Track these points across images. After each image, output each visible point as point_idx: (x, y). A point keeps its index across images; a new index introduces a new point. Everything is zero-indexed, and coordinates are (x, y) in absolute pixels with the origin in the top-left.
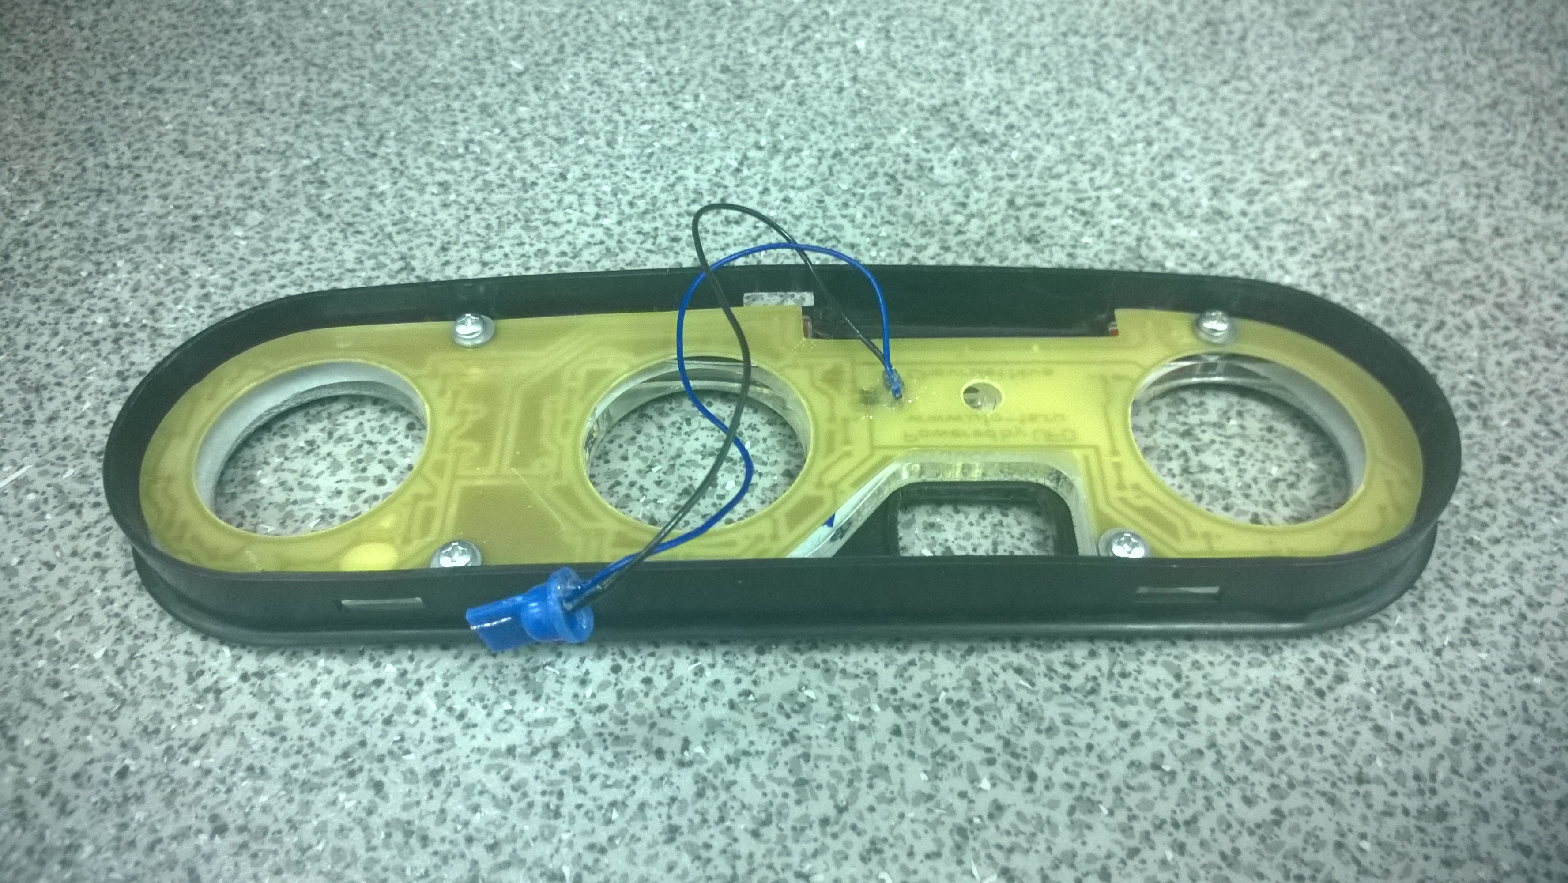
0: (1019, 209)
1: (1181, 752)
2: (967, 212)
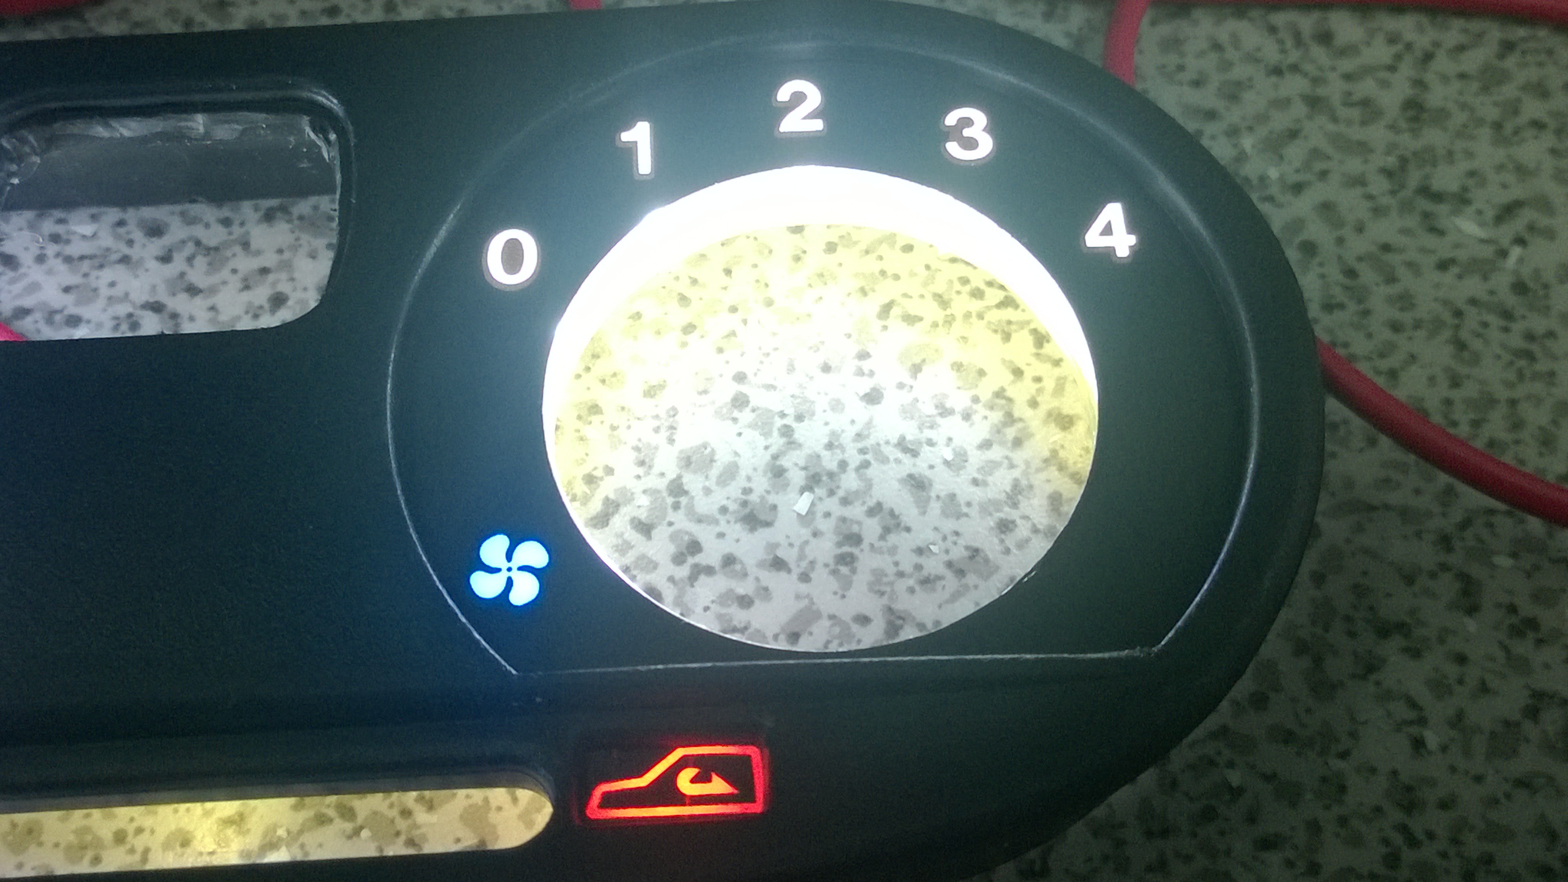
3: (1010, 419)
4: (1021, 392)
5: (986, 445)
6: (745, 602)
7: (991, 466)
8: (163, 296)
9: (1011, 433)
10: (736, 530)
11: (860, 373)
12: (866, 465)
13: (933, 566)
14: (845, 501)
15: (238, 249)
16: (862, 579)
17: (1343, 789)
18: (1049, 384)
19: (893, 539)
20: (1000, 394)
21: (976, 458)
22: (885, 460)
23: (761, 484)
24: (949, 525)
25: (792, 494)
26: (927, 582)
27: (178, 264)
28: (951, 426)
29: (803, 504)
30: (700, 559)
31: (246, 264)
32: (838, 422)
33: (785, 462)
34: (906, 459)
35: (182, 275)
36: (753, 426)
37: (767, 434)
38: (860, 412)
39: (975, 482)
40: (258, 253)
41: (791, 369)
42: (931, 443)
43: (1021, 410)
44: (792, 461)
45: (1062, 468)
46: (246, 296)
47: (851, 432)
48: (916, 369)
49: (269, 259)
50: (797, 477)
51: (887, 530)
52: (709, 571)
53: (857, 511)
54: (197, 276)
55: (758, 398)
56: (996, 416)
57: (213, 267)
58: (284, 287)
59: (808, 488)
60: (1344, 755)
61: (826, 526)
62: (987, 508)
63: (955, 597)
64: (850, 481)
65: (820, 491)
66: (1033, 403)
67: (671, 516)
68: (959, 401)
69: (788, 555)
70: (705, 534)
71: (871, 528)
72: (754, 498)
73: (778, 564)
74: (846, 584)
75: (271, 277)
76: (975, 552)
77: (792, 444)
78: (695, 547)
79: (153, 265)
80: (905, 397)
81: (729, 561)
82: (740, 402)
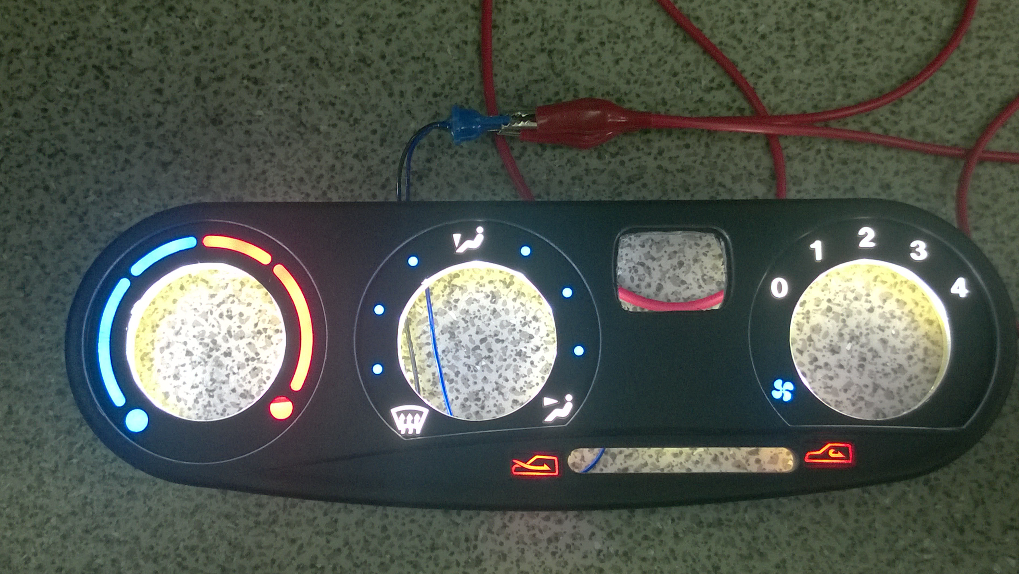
0: (204, 88)
1: (327, 552)
2: (163, 99)
3: (913, 321)
4: (917, 311)
5: (906, 329)
6: (831, 378)
7: (906, 337)
8: (643, 260)
9: (913, 325)
10: (828, 354)
11: (867, 301)
12: (868, 334)
13: (888, 370)
14: (862, 346)
15: (665, 243)
16: (866, 373)
17: (1002, 447)
18: (926, 309)
19: (876, 360)
20: (910, 311)
21: (902, 334)
22: (873, 332)
23: (836, 339)
24: (893, 356)
25: (845, 343)
26: (886, 375)
27: (647, 249)
28: (895, 322)
29: (849, 346)
30: (818, 363)
31: (670, 250)
32: (860, 318)
33: (843, 332)
34: (880, 332)
35: (649, 252)
36: (832, 318)
37: (837, 321)
38: (866, 315)
39: (901, 342)
40: (673, 245)
41: (845, 299)
42: (888, 327)
43: (917, 318)
44: (846, 331)
45: (928, 338)
46: (670, 261)
47: (864, 322)
48: (885, 301)
49: (676, 248)
50: (847, 337)
51: (874, 357)
52: (820, 367)
53: (865, 350)
54: (654, 253)
55: (836, 309)
56: (909, 319)
57: (659, 250)
58: (682, 259)
59: (850, 341)
60: (1004, 436)
61: (856, 354)
62: (905, 351)
63: (893, 381)
64: (863, 340)
65: (854, 342)
66: (921, 315)
67: (809, 348)
68: (898, 313)
69: (844, 363)
70: (818, 355)
71: (869, 356)
72: (833, 343)
73: (841, 367)
74: (861, 374)
75: (677, 255)
76: (900, 366)
77: (845, 326)
78: (816, 359)
79: (639, 248)
80: (881, 311)
81: (826, 364)
82: (829, 309)
